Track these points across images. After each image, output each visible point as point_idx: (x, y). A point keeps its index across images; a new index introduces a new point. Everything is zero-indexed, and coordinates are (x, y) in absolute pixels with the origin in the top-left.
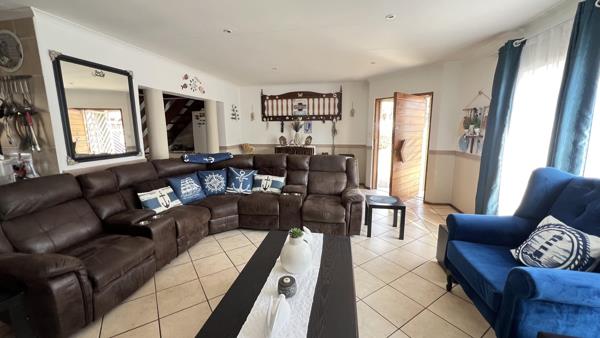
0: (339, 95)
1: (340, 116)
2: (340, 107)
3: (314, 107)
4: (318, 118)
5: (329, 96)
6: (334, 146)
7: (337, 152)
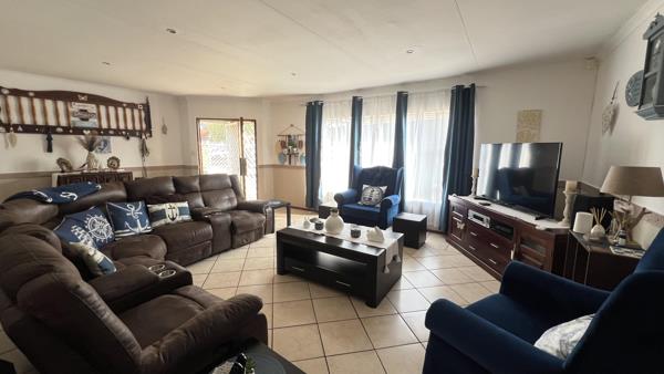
0: (146, 107)
1: (151, 133)
2: (148, 120)
3: (108, 118)
4: (117, 132)
5: (132, 106)
6: (144, 169)
7: (150, 175)
